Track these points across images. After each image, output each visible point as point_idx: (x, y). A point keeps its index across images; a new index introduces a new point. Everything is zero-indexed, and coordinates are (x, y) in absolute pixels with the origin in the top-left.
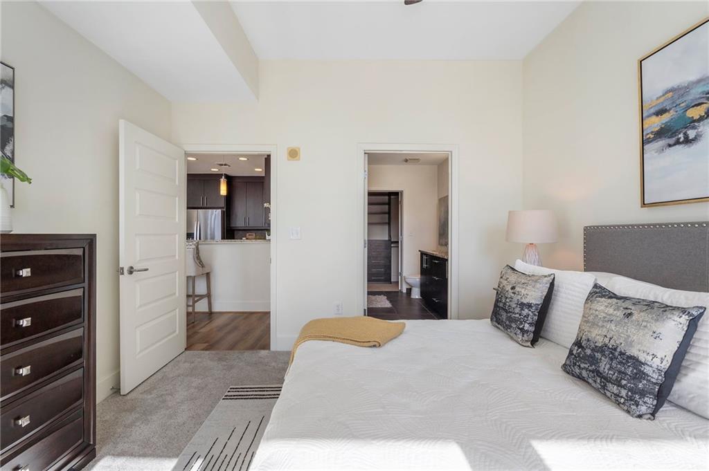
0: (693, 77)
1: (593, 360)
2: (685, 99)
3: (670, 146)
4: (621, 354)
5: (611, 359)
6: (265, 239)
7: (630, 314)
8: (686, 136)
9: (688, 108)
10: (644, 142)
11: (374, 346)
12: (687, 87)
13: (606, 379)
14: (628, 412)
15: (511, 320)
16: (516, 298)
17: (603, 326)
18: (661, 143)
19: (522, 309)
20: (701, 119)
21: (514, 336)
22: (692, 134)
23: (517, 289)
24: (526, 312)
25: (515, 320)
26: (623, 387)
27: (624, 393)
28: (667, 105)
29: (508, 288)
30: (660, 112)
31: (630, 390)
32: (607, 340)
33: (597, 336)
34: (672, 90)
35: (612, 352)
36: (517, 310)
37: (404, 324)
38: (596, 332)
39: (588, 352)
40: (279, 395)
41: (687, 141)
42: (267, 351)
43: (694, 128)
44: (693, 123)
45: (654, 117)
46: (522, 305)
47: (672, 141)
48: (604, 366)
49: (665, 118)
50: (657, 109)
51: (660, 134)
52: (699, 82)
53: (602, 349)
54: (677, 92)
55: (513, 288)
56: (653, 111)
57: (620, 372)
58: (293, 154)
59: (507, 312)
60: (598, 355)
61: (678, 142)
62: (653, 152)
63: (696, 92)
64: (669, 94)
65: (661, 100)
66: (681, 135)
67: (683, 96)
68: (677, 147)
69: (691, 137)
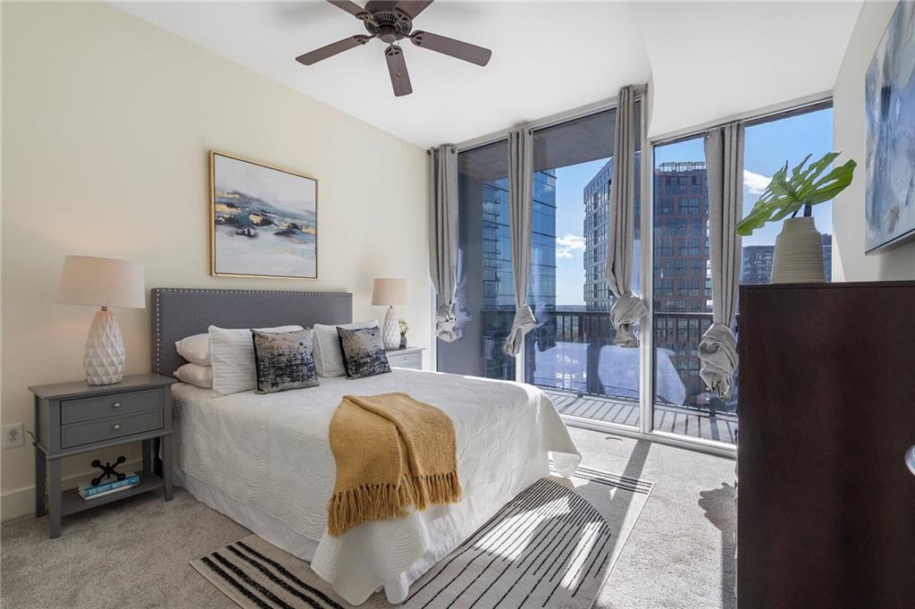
2: (248, 205)
3: (238, 234)
8: (249, 232)
9: (250, 213)
10: (213, 222)
12: (249, 199)
20: (257, 225)
22: (252, 232)
28: (236, 203)
29: (297, 345)
30: (230, 205)
34: (239, 193)
41: (249, 235)
43: (253, 228)
44: (253, 225)
45: (225, 206)
47: (240, 231)
49: (234, 211)
50: (228, 201)
51: (230, 221)
52: (257, 200)
54: (244, 198)
55: (301, 344)
56: (222, 200)
61: (243, 233)
63: (255, 206)
64: (237, 196)
65: (231, 196)
66: (246, 230)
67: (247, 203)
68: (243, 237)
69: (252, 234)
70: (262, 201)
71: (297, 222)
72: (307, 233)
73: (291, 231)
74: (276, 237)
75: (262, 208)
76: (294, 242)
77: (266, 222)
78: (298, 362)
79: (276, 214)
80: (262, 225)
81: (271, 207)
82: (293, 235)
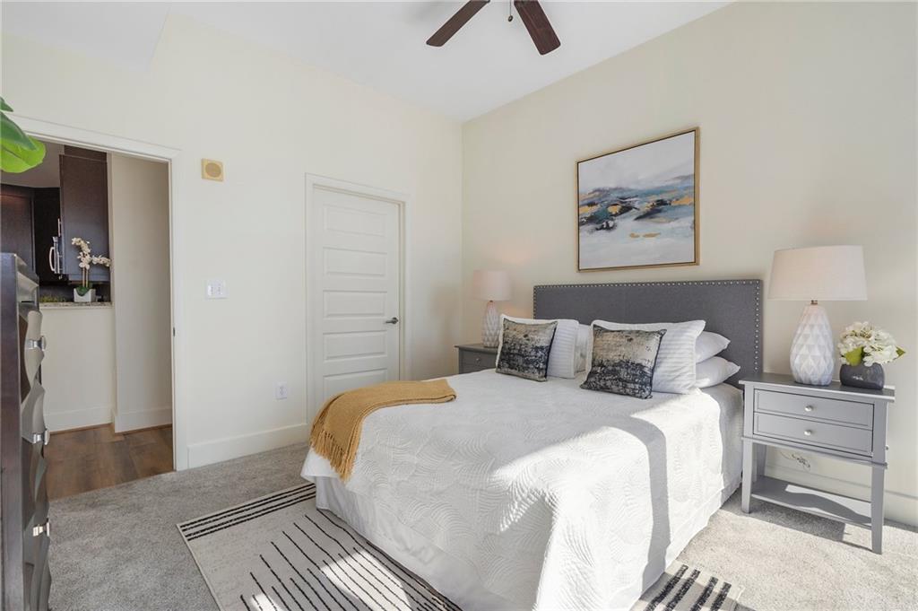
0: (612, 185)
1: (614, 372)
2: (607, 198)
3: (597, 229)
4: (632, 364)
5: (627, 368)
6: (71, 300)
7: (631, 340)
8: (608, 225)
9: (608, 205)
10: (580, 224)
11: (452, 399)
12: (608, 191)
13: (625, 381)
14: (641, 397)
15: (527, 362)
16: (530, 343)
17: (616, 350)
18: (591, 227)
19: (537, 352)
20: (616, 215)
21: (532, 376)
22: (611, 223)
23: (530, 336)
24: (540, 353)
25: (532, 362)
26: (636, 383)
27: (637, 386)
28: (596, 201)
29: (521, 336)
30: (591, 204)
31: (640, 384)
32: (621, 358)
33: (614, 356)
34: (598, 190)
35: (627, 364)
36: (533, 353)
37: (445, 380)
38: (612, 354)
39: (610, 368)
40: (315, 492)
41: (608, 228)
42: (173, 473)
43: (612, 220)
44: (611, 216)
45: (587, 207)
46: (537, 349)
47: (598, 226)
48: (623, 374)
49: (595, 209)
50: (589, 201)
51: (591, 219)
52: (616, 189)
53: (619, 364)
54: (603, 193)
55: (526, 336)
56: (586, 202)
57: (633, 375)
58: (213, 170)
59: (523, 356)
60: (618, 368)
61: (602, 228)
62: (586, 233)
63: (614, 196)
64: (597, 193)
65: (592, 195)
66: (604, 223)
67: (605, 196)
68: (602, 231)
69: (611, 226)
70: (621, 188)
71: (665, 197)
72: (680, 206)
73: (658, 208)
74: (636, 222)
75: (620, 195)
76: (659, 222)
77: (626, 209)
78: (516, 352)
79: (636, 196)
80: (621, 213)
81: (630, 190)
82: (659, 215)
